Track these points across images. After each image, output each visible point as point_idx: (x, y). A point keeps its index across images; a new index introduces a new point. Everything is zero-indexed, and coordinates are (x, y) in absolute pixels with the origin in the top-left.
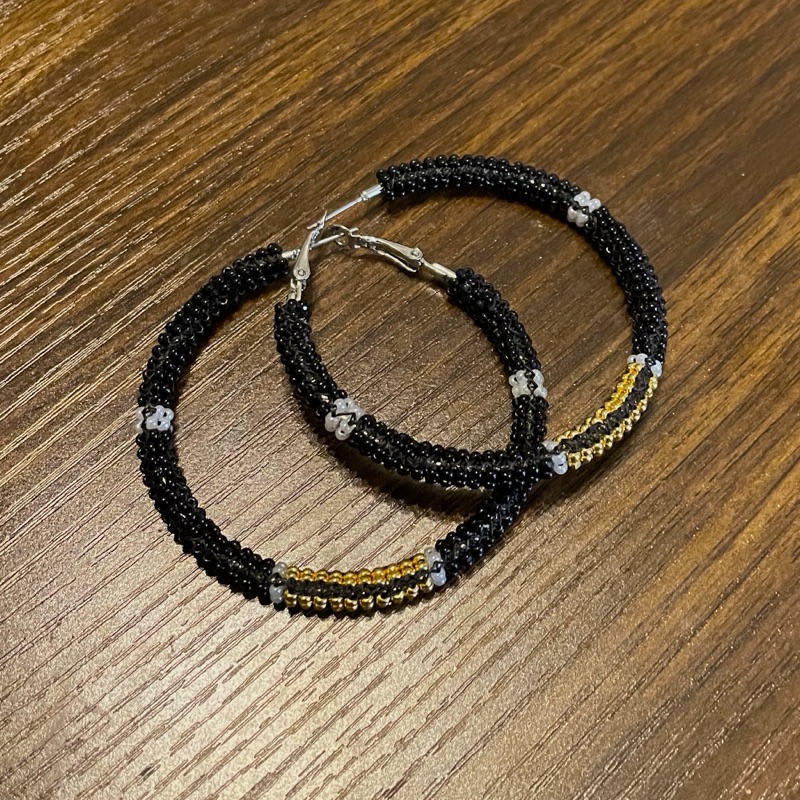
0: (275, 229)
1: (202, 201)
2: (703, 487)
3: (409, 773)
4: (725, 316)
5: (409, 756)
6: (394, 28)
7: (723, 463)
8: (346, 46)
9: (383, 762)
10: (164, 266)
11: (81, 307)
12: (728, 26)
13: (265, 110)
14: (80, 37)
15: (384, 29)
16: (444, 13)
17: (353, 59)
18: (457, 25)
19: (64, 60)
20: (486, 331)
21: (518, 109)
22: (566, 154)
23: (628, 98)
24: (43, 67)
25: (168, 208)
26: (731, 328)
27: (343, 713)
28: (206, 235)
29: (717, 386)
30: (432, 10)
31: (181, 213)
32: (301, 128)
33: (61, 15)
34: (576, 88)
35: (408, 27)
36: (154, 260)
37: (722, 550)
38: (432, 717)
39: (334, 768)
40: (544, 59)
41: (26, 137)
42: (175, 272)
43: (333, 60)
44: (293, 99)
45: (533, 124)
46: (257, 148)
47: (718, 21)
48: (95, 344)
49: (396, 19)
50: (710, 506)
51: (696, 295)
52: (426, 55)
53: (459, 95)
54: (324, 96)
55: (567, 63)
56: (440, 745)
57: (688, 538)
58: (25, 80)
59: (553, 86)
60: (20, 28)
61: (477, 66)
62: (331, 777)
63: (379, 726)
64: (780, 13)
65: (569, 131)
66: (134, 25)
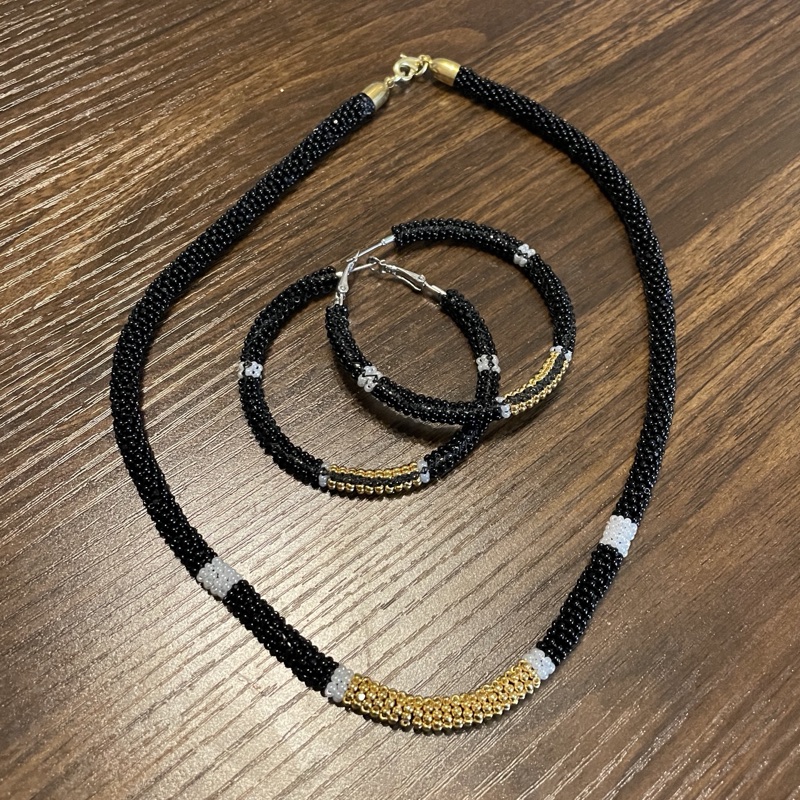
0: (335, 258)
1: (290, 237)
2: (596, 438)
3: (399, 595)
4: (619, 335)
5: (399, 585)
6: (422, 136)
7: (610, 425)
8: (389, 146)
9: (382, 587)
10: (263, 276)
11: (210, 297)
12: (638, 152)
13: (334, 182)
14: (218, 127)
15: (414, 137)
16: (454, 129)
17: (393, 154)
18: (462, 137)
19: (206, 141)
20: (463, 329)
21: (497, 195)
22: (525, 225)
23: (569, 193)
24: (193, 144)
25: (267, 240)
26: (623, 342)
27: (360, 555)
28: (291, 259)
29: (611, 377)
30: (446, 127)
31: (276, 243)
32: (356, 196)
33: (206, 113)
34: (536, 183)
35: (430, 136)
36: (257, 272)
37: (606, 477)
38: (415, 563)
39: (351, 588)
40: (518, 163)
41: (180, 188)
42: (270, 280)
43: (380, 154)
44: (352, 177)
45: (507, 204)
46: (327, 206)
47: (633, 148)
48: (217, 321)
49: (423, 131)
50: (600, 450)
51: (602, 320)
52: (440, 155)
53: (460, 182)
54: (373, 176)
55: (531, 167)
56: (419, 579)
57: (584, 469)
58: (181, 153)
59: (521, 181)
60: (180, 119)
61: (473, 165)
62: (350, 594)
63: (380, 567)
64: (673, 146)
65: (530, 210)
66: (253, 122)
